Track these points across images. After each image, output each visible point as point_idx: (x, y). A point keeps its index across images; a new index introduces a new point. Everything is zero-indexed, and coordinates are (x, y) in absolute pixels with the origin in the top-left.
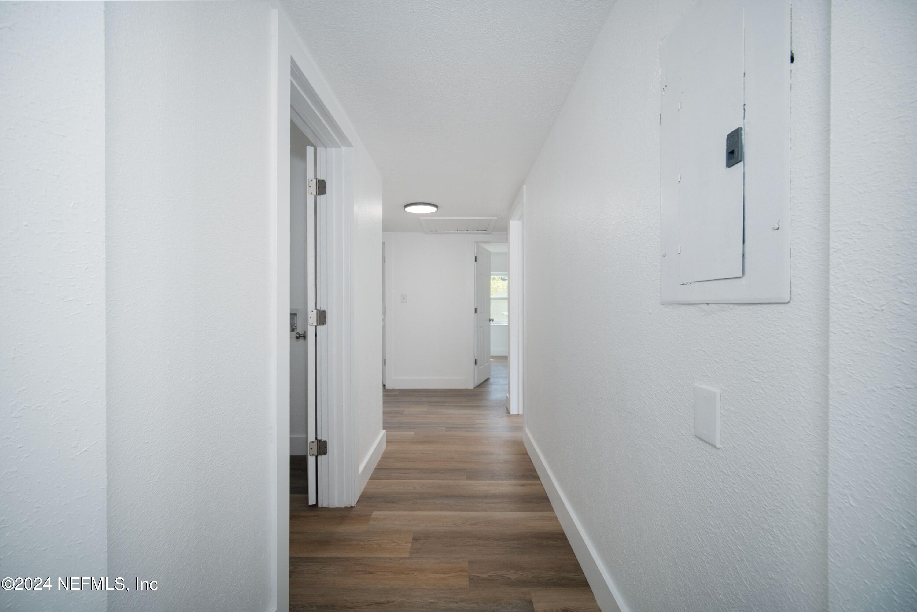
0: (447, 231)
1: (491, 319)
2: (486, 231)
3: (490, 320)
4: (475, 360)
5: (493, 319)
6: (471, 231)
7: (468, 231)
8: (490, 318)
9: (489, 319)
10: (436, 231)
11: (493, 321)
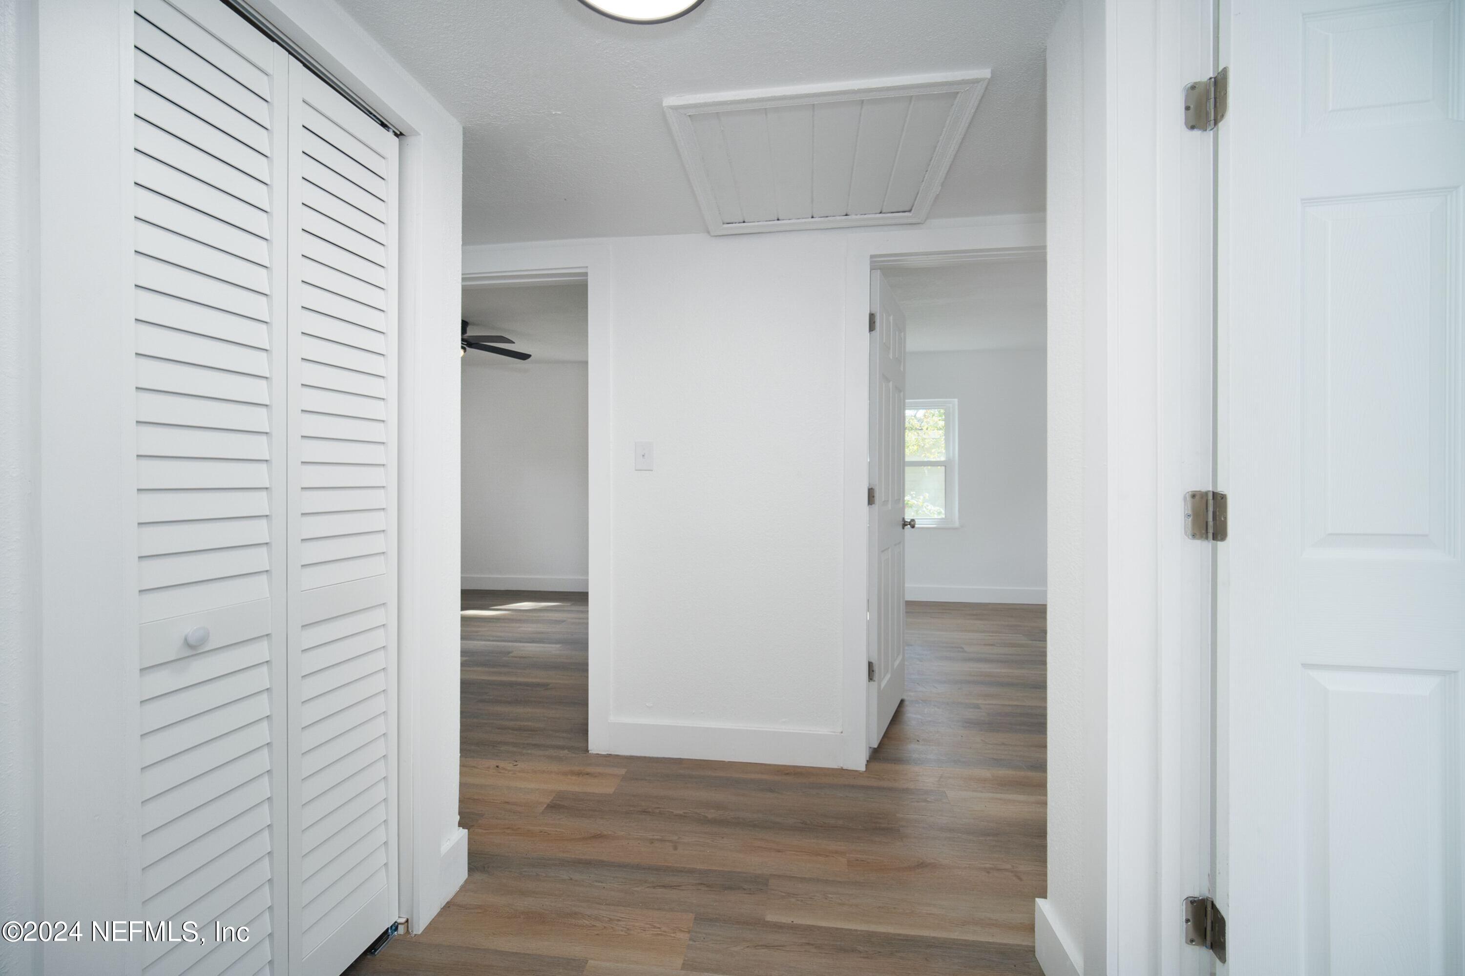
0: (778, 220)
1: (908, 519)
2: (910, 211)
3: (905, 524)
4: (870, 665)
5: (913, 520)
6: (859, 217)
7: (846, 215)
8: (904, 519)
9: (901, 520)
10: (744, 222)
11: (913, 527)
